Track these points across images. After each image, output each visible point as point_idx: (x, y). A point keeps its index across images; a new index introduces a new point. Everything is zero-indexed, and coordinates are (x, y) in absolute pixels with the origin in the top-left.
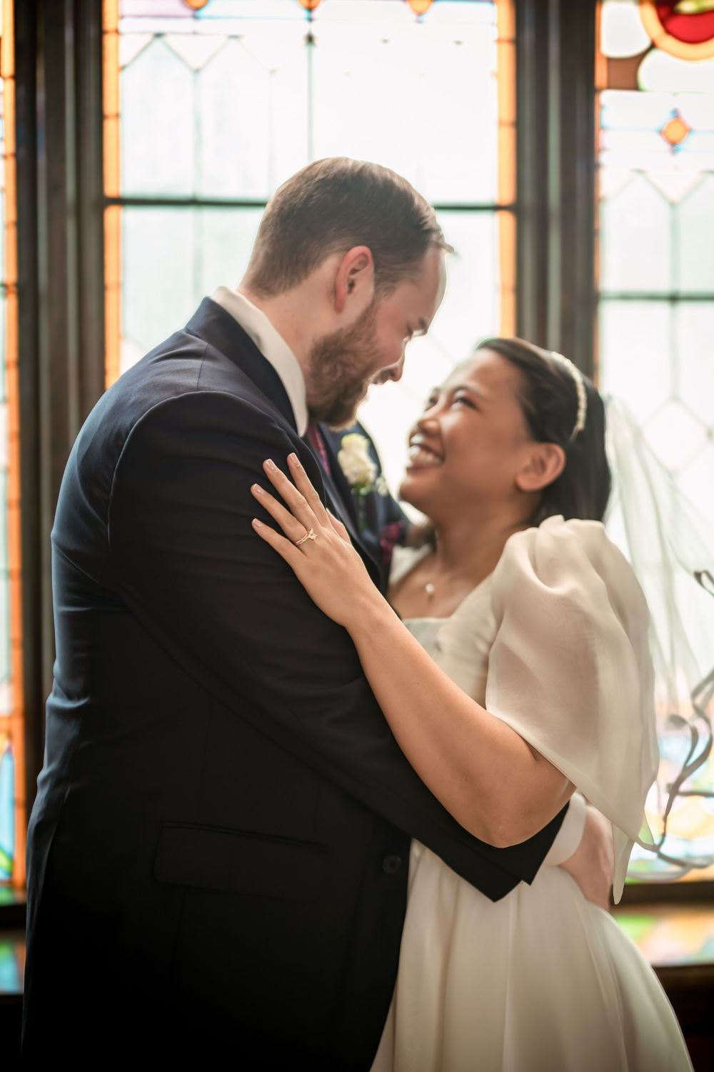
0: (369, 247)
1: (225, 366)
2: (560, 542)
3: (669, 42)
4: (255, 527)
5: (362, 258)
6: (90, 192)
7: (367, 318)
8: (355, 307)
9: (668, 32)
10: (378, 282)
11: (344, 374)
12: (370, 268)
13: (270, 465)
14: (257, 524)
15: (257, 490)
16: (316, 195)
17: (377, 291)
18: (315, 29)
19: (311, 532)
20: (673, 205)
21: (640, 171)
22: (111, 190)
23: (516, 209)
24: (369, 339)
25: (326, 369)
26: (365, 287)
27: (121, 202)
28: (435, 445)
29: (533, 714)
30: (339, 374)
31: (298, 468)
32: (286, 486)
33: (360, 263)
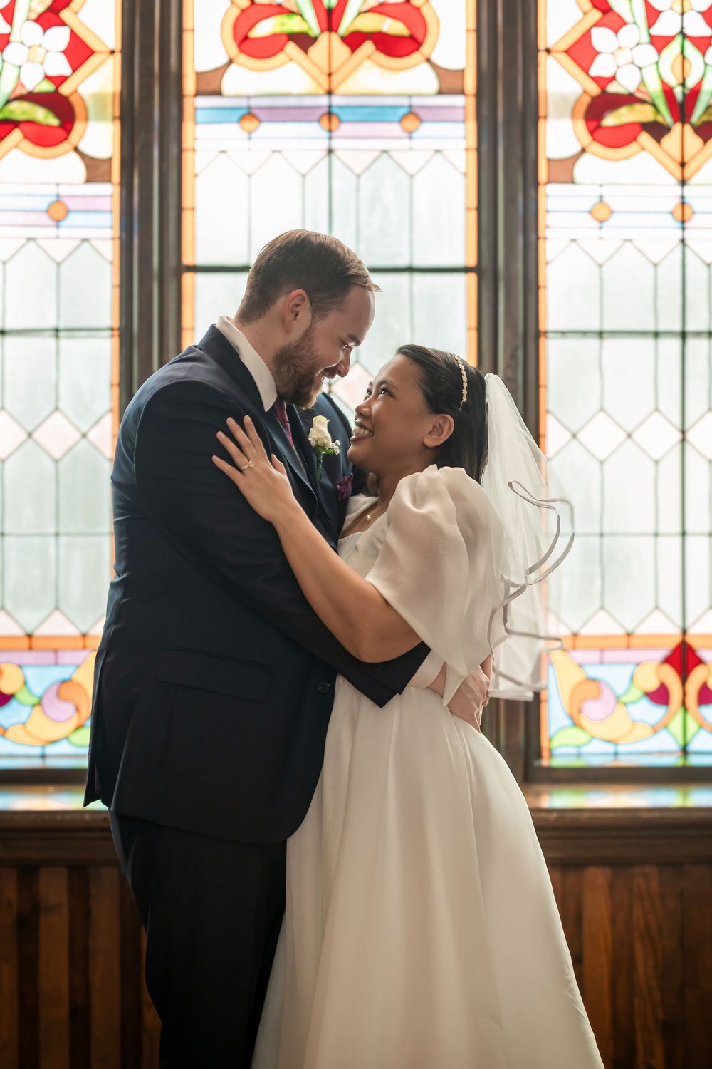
0: (305, 291)
1: (212, 365)
2: (432, 482)
3: (596, 147)
4: (214, 460)
5: (300, 297)
6: (172, 262)
7: (308, 334)
8: (298, 329)
9: (595, 139)
10: (314, 312)
11: (296, 372)
12: (307, 304)
13: (231, 421)
14: (216, 459)
15: (220, 435)
16: (274, 257)
17: (313, 318)
18: (335, 144)
19: (250, 462)
20: (600, 266)
21: (574, 240)
22: (187, 260)
23: (477, 270)
24: (310, 349)
25: (284, 369)
26: (305, 316)
27: (195, 269)
28: (367, 424)
29: (392, 581)
30: (293, 372)
31: (250, 425)
32: (240, 434)
33: (301, 300)
